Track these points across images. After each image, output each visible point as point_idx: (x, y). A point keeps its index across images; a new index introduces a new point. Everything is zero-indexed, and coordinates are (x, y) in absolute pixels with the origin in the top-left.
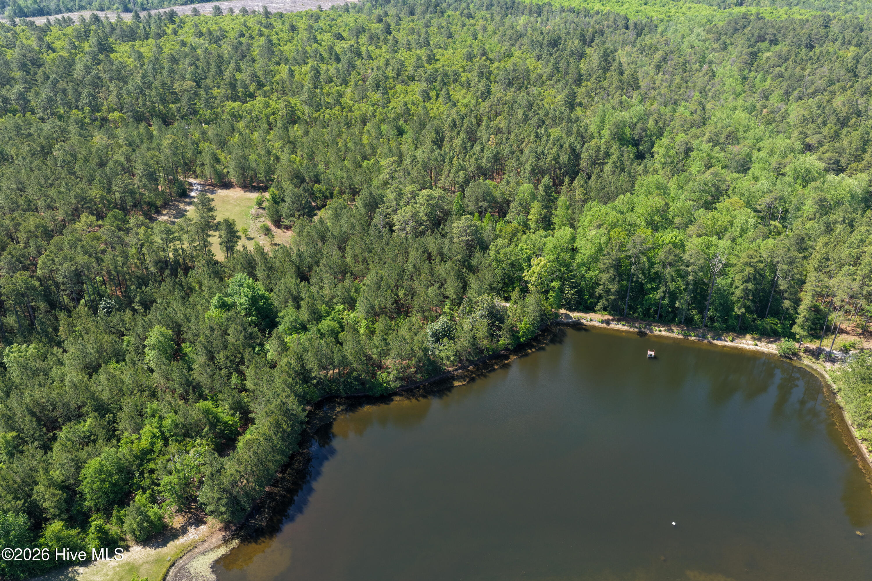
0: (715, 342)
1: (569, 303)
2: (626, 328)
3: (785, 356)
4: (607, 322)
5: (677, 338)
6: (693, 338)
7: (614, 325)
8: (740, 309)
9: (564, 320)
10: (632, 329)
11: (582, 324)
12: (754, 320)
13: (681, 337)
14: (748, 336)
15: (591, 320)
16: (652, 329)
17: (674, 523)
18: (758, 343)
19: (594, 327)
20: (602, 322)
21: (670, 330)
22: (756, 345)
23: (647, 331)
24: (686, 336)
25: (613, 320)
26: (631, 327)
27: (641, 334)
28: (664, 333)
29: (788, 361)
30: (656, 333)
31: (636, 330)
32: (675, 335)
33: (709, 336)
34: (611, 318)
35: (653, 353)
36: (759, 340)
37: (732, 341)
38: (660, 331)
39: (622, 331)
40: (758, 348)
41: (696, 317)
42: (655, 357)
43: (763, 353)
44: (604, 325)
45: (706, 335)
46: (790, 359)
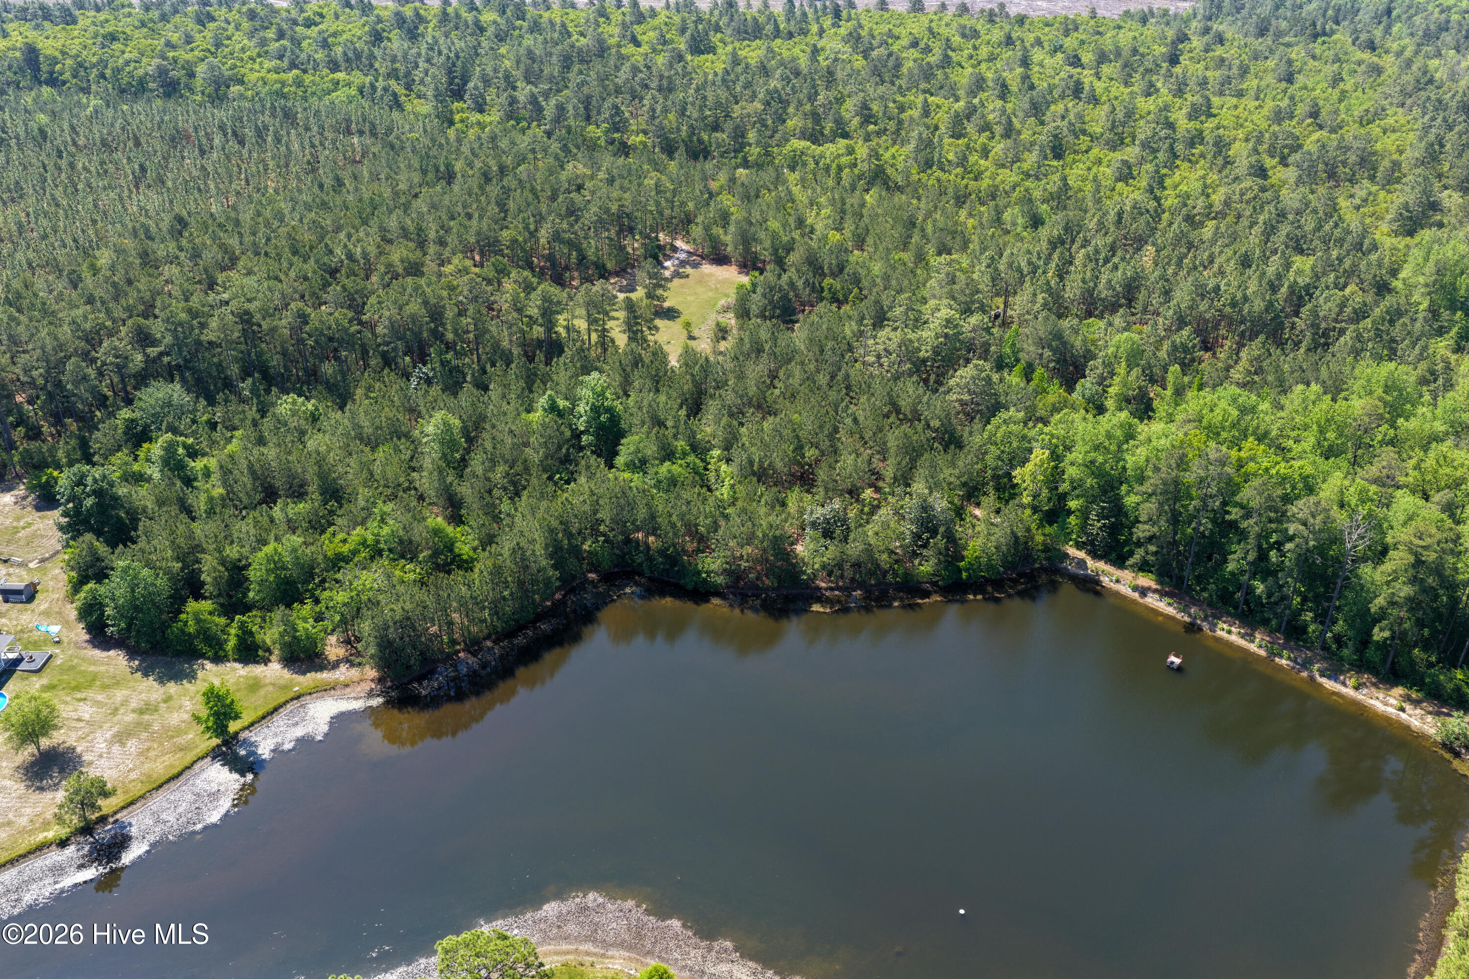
0: (1324, 681)
1: (1092, 543)
2: (1171, 611)
3: (1447, 746)
4: (1143, 592)
5: (1253, 654)
6: (1284, 662)
7: (1153, 601)
8: (1381, 630)
9: (1071, 568)
10: (1179, 616)
11: (1098, 583)
12: (1431, 665)
13: (1263, 653)
14: (1399, 691)
15: (1118, 581)
16: (1215, 625)
17: (962, 912)
18: (1408, 707)
19: (1117, 594)
20: (1135, 588)
21: (1250, 638)
22: (1402, 710)
23: (1205, 626)
24: (1272, 654)
25: (1155, 591)
26: (1180, 611)
27: (1192, 628)
28: (1234, 638)
29: (1448, 756)
30: (1219, 633)
31: (1187, 619)
32: (1253, 647)
33: (1316, 666)
34: (1154, 585)
35: (1177, 661)
36: (1416, 703)
37: (1356, 688)
38: (1229, 632)
39: (1161, 614)
40: (1403, 716)
41: (1311, 628)
42: (1179, 669)
43: (1407, 728)
44: (1136, 595)
45: (1312, 664)
46: (1457, 755)
